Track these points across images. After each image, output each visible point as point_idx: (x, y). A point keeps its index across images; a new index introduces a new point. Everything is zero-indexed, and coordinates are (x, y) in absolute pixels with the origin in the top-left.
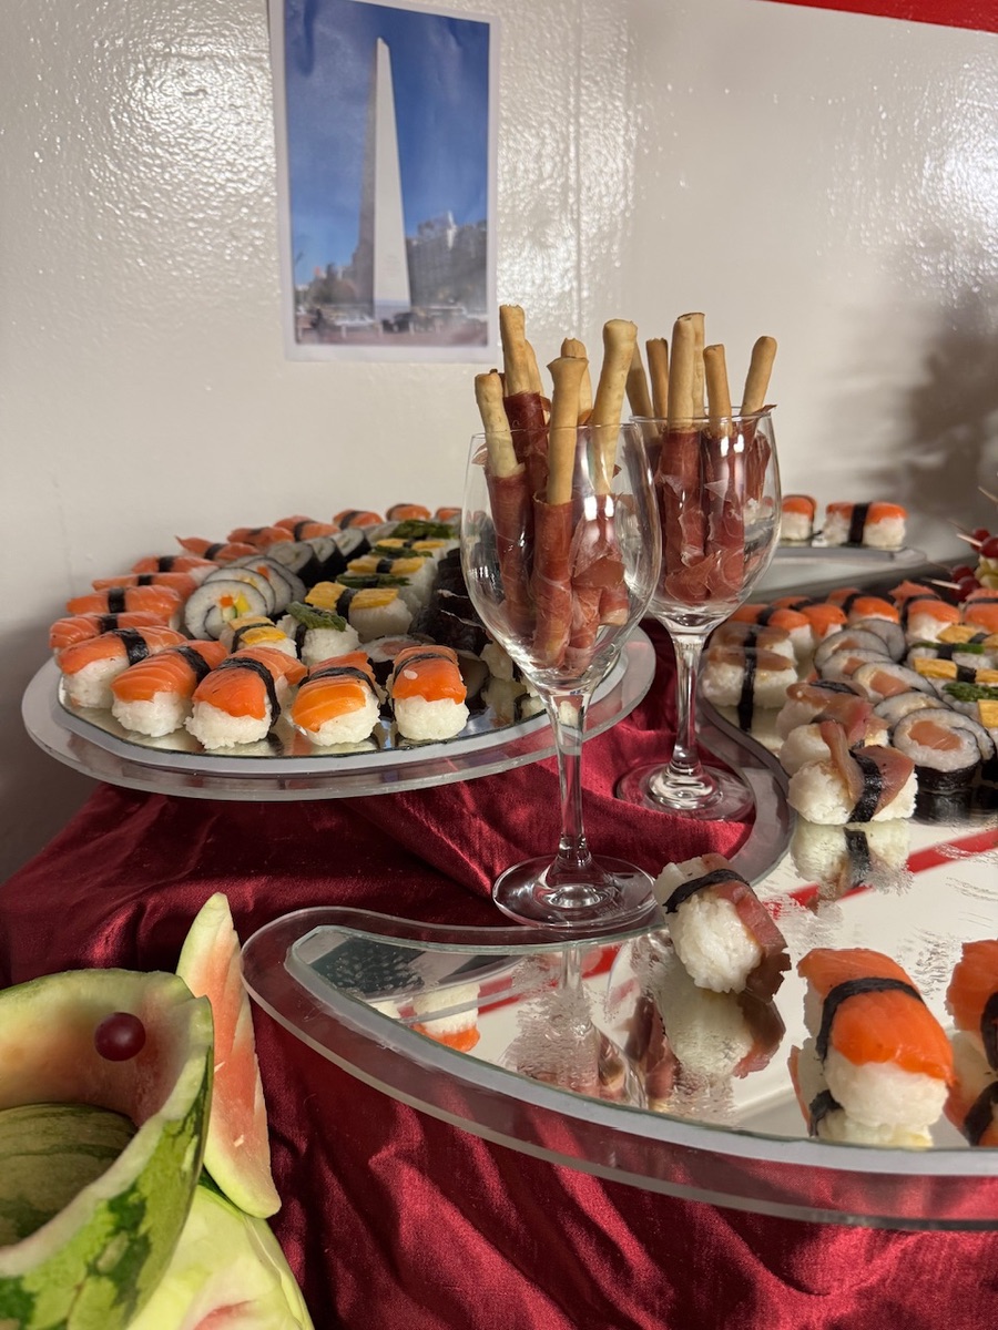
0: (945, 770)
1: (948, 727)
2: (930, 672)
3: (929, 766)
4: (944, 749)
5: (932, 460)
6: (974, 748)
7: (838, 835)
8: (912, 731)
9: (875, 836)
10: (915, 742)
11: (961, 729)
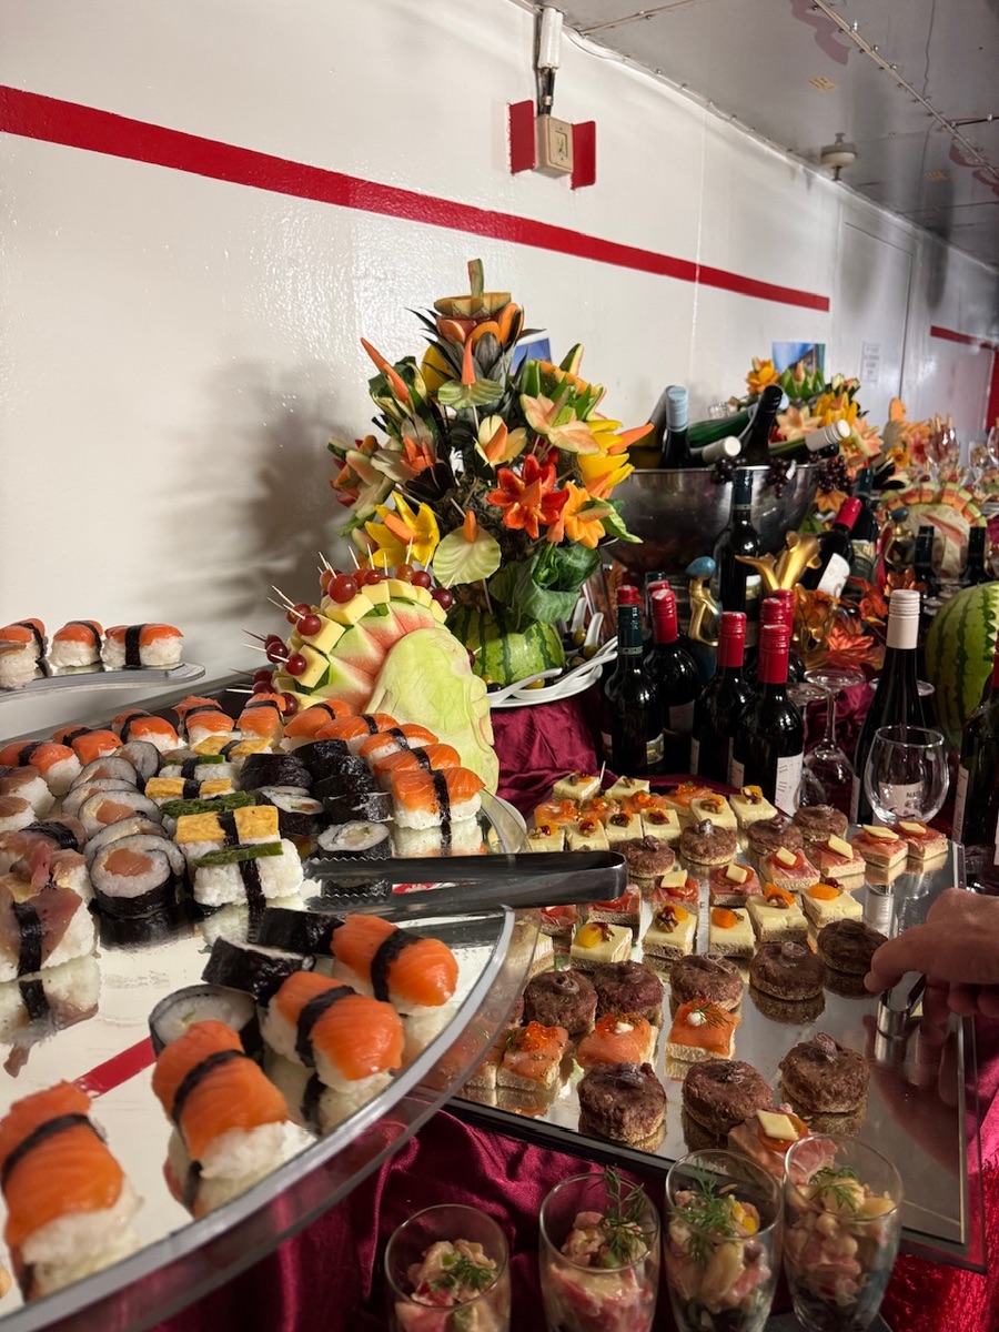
0: (132, 896)
1: (142, 851)
2: (158, 792)
3: (118, 895)
4: (135, 875)
5: (284, 564)
6: (166, 866)
7: (11, 990)
8: (108, 863)
9: (53, 981)
10: (109, 873)
11: (155, 850)
